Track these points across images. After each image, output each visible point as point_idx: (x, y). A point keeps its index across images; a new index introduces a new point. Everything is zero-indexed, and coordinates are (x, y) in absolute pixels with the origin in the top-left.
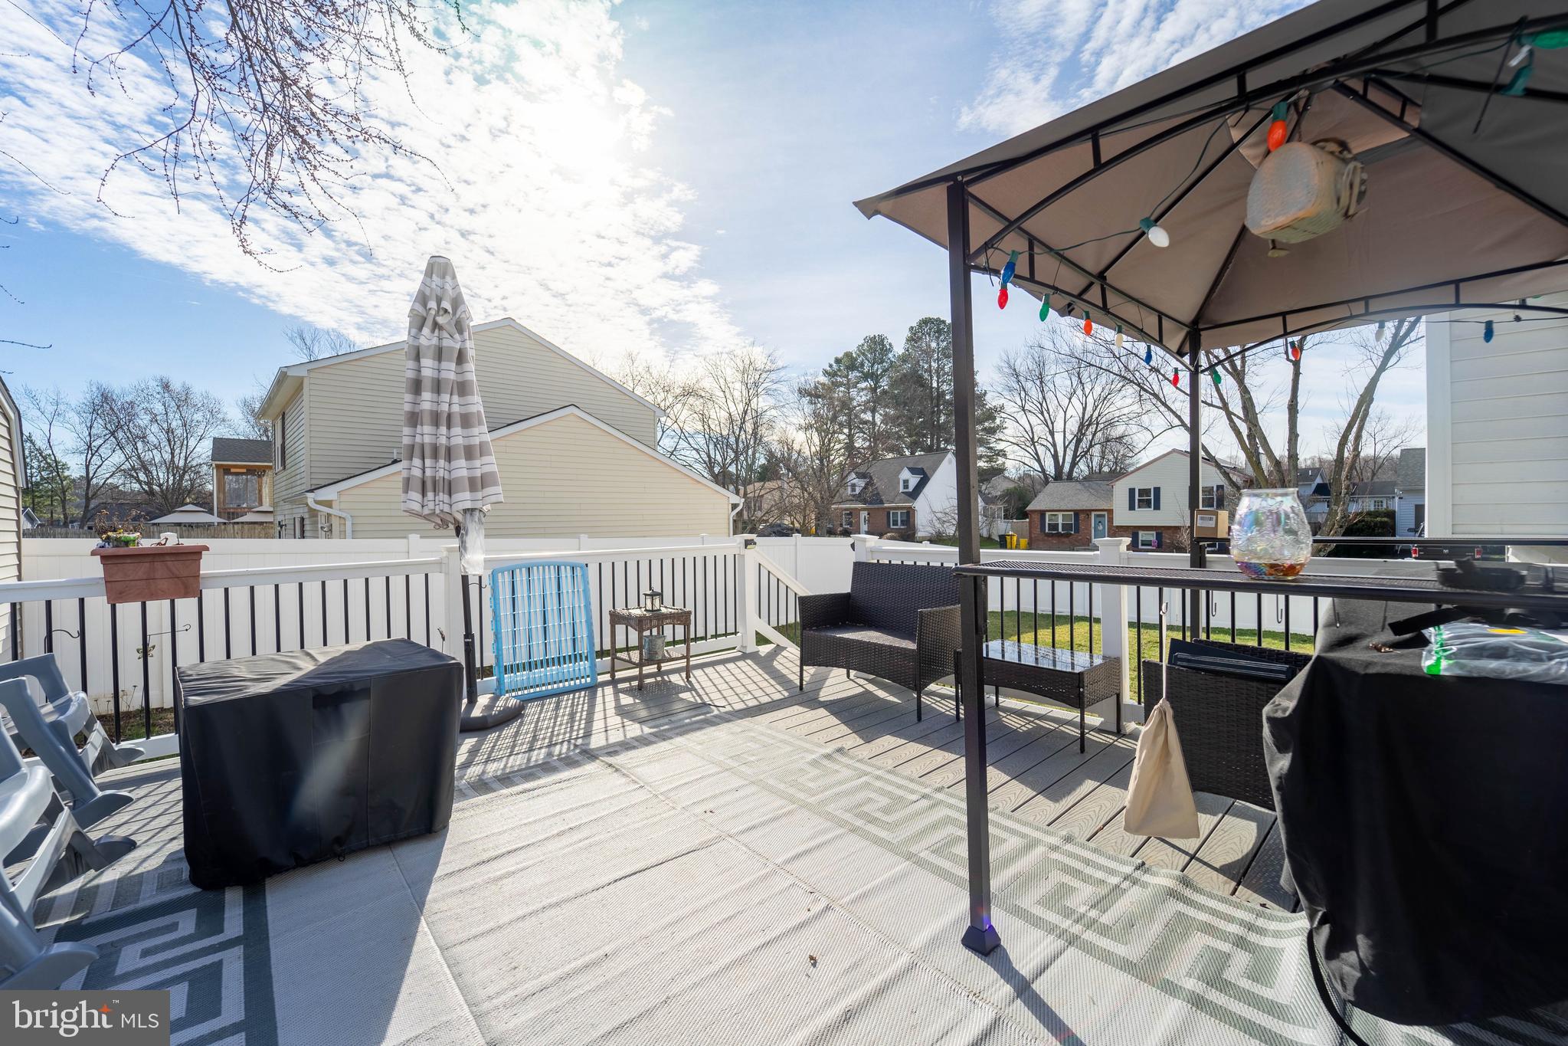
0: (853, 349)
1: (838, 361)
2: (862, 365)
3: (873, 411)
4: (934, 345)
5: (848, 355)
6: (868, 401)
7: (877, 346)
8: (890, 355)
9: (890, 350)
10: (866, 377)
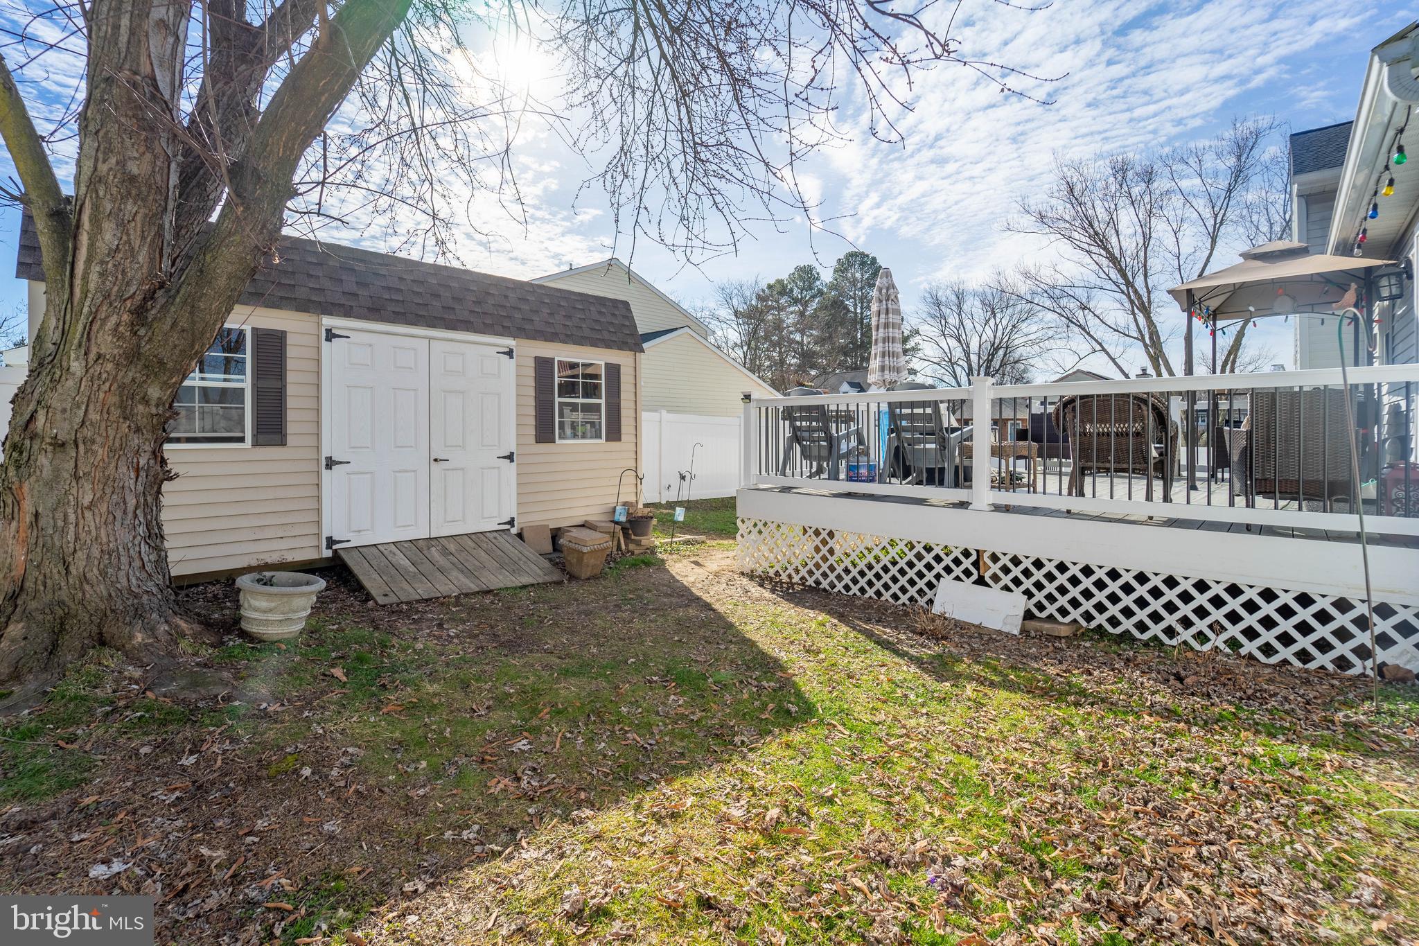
0: (784, 276)
1: (770, 287)
2: (791, 290)
3: (803, 333)
4: (858, 275)
5: (780, 282)
6: (798, 323)
7: (806, 275)
8: (818, 283)
9: (818, 279)
10: (796, 301)
